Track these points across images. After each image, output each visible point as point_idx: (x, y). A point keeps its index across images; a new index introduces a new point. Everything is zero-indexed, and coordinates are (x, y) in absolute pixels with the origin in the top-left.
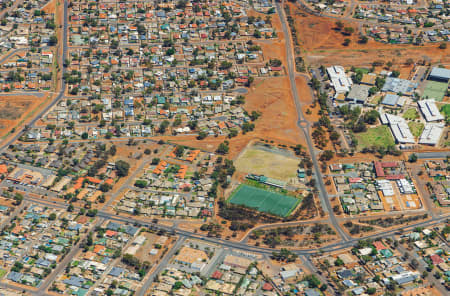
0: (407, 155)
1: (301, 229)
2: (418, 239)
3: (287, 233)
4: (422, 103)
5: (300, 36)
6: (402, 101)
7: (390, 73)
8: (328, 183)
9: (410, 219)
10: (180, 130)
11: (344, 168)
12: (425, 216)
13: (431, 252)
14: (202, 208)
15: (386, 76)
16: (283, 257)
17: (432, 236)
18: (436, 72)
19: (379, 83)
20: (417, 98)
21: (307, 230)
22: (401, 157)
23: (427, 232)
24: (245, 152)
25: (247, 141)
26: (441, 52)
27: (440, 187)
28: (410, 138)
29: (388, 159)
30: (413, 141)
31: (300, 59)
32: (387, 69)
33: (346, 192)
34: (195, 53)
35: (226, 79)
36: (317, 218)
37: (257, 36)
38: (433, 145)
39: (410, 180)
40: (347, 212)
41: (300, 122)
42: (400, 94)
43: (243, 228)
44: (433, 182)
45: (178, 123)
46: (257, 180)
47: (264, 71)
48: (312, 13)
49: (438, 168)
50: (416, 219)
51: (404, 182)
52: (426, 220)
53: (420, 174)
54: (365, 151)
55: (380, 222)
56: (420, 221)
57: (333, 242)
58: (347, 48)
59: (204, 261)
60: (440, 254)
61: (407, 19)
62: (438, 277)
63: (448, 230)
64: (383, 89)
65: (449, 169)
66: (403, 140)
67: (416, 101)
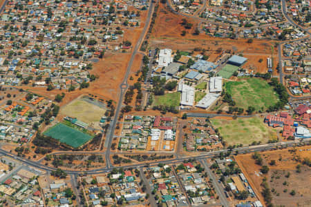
0: (182, 114)
1: (82, 157)
2: (158, 172)
3: (71, 158)
4: (212, 79)
5: (155, 26)
6: (199, 76)
7: (201, 57)
8: (118, 128)
9: (160, 158)
10: (38, 83)
11: (134, 119)
12: (172, 156)
13: (161, 181)
14: (24, 137)
15: (197, 59)
16: (59, 175)
17: (168, 170)
18: (235, 58)
19: (191, 63)
20: (211, 75)
21: (86, 158)
22: (178, 115)
23: (166, 167)
24: (74, 102)
25: (79, 95)
26: (247, 45)
27: (192, 138)
28: (191, 102)
29: (168, 115)
30: (192, 104)
31: (146, 42)
32: (202, 54)
33: (127, 135)
34: (77, 33)
35: (89, 51)
36: (97, 151)
37: (125, 24)
38: (204, 108)
39: (174, 131)
40: (119, 149)
41: (123, 84)
42: (201, 72)
43: (43, 153)
44: (189, 133)
45: (39, 79)
46: (70, 121)
47: (117, 48)
48: (172, 11)
49: (198, 125)
50: (164, 157)
51: (169, 132)
52: (171, 159)
53: (185, 127)
54: (155, 109)
55: (138, 157)
56: (167, 159)
57: (99, 168)
58: (183, 38)
59: (5, 172)
60: (166, 184)
61: (236, 20)
62: (156, 199)
63: (181, 168)
64: (191, 67)
65: (206, 126)
66: (185, 103)
67: (209, 77)
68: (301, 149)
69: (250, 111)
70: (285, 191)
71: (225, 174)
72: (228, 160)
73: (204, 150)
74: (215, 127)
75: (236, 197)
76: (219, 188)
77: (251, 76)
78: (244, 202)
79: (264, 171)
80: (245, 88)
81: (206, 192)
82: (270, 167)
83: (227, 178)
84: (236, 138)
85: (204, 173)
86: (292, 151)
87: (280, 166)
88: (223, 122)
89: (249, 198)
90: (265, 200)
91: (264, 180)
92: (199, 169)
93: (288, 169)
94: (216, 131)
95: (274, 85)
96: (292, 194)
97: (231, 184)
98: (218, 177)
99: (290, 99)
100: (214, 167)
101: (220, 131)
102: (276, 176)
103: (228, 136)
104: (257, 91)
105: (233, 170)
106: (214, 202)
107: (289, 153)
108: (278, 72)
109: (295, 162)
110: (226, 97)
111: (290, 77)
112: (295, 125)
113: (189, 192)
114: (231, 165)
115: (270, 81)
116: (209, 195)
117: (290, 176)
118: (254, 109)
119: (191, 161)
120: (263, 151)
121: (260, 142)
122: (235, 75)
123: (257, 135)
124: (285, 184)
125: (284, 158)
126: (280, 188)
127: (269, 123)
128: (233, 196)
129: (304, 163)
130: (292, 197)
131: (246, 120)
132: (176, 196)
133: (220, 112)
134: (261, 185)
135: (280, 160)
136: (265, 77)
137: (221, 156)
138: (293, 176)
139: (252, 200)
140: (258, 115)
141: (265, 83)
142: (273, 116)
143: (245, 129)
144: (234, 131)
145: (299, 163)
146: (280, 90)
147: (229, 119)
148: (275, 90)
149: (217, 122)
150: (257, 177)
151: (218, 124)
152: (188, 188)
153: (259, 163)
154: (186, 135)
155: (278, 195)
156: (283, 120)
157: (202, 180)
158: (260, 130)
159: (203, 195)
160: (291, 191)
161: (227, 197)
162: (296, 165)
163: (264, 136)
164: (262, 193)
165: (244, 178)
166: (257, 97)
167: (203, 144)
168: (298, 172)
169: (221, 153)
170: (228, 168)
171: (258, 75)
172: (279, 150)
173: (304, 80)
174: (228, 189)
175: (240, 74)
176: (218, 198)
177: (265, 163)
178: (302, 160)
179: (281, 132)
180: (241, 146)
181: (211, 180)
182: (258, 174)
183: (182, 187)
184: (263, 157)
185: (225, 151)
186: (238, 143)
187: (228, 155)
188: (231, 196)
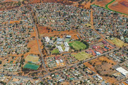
0: (62, 54)
1: (39, 72)
2: (64, 72)
4: (65, 43)
6: (60, 43)
7: (58, 37)
8: (45, 62)
9: (62, 68)
11: (48, 58)
12: (66, 67)
13: (67, 74)
14: (18, 69)
15: (57, 38)
17: (67, 71)
18: (68, 36)
19: (56, 39)
20: (64, 42)
21: (41, 72)
23: (66, 70)
29: (58, 55)
30: (63, 51)
31: (39, 36)
32: (57, 36)
33: (49, 63)
38: (67, 52)
40: (49, 68)
44: (67, 59)
46: (30, 62)
47: (31, 39)
49: (68, 56)
50: (64, 67)
51: (61, 60)
53: (64, 58)
54: (53, 54)
55: (56, 69)
56: (64, 68)
57: (46, 74)
58: (49, 33)
59: (18, 81)
60: (69, 75)
61: (61, 26)
62: (68, 79)
63: (70, 69)
64: (57, 41)
65: (70, 56)
66: (61, 51)
67: (63, 43)
68: (100, 58)
69: (80, 50)
71: (84, 69)
72: (82, 65)
73: (74, 63)
74: (73, 56)
75: (90, 75)
76: (84, 73)
77: (75, 40)
78: (93, 75)
79: (94, 66)
80: (75, 44)
82: (95, 64)
84: (80, 58)
85: (77, 70)
86: (98, 59)
87: (97, 64)
88: (74, 54)
90: (98, 74)
91: (95, 68)
92: (76, 69)
93: (100, 64)
94: (74, 57)
95: (83, 42)
96: (105, 70)
97: (87, 71)
99: (89, 45)
100: (79, 67)
101: (75, 57)
102: (97, 66)
103: (78, 58)
104: (79, 44)
107: (97, 60)
108: (82, 38)
109: (100, 62)
110: (71, 48)
111: (85, 39)
112: (95, 52)
113: (76, 76)
114: (84, 66)
115: (81, 41)
118: (81, 49)
119: (72, 67)
120: (90, 60)
121: (88, 58)
122: (70, 41)
123: (86, 56)
124: (101, 68)
126: (101, 70)
127: (87, 53)
129: (103, 61)
130: (105, 72)
131: (80, 53)
132: (74, 78)
133: (72, 52)
134: (95, 70)
135: (96, 62)
136: (79, 40)
137: (80, 64)
138: (102, 66)
140: (83, 51)
141: (80, 42)
142: (87, 50)
143: (82, 55)
144: (79, 56)
145: (102, 62)
146: (85, 43)
148: (83, 43)
151: (73, 55)
152: (76, 75)
153: (91, 64)
154: (66, 60)
155: (101, 72)
156: (91, 51)
157: (78, 72)
158: (86, 55)
159: (81, 76)
161: (88, 75)
163: (88, 56)
164: (97, 72)
165: (89, 69)
166: (80, 46)
167: (73, 62)
168: (103, 64)
170: (83, 67)
171: (77, 40)
172: (94, 59)
173: (90, 39)
174: (87, 73)
175: (72, 40)
176: (85, 76)
179: (92, 54)
180: (83, 60)
181: (81, 71)
182: (92, 67)
183: (74, 75)
184: (91, 62)
185: (80, 62)
186: (82, 59)
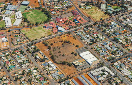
0: (8, 30)
2: (4, 56)
4: (17, 13)
6: (11, 12)
7: (9, 4)
9: (3, 50)
12: (8, 49)
13: (6, 60)
15: (8, 5)
17: (8, 55)
18: (24, 2)
19: (5, 7)
20: (16, 11)
22: (6, 31)
23: (7, 54)
27: (15, 40)
28: (10, 24)
30: (11, 25)
32: (9, 2)
38: (17, 26)
39: (6, 38)
42: (11, 10)
49: (16, 33)
50: (5, 50)
51: (4, 38)
52: (8, 50)
53: (10, 35)
60: (9, 61)
62: (6, 68)
63: (14, 53)
64: (6, 9)
65: (20, 33)
66: (8, 25)
67: (15, 12)
68: (62, 36)
69: (37, 24)
70: (60, 55)
71: (33, 52)
72: (33, 46)
73: (21, 44)
74: (24, 33)
75: (40, 61)
76: (32, 59)
77: (33, 9)
78: (44, 63)
79: (49, 48)
80: (32, 14)
81: (27, 62)
82: (51, 46)
83: (34, 54)
84: (34, 36)
85: (24, 54)
86: (58, 38)
87: (55, 45)
88: (26, 30)
89: (46, 61)
90: (53, 60)
91: (50, 52)
92: (22, 52)
93: (59, 46)
94: (25, 35)
95: (44, 11)
96: (63, 56)
97: (37, 56)
98: (30, 54)
99: (52, 16)
100: (28, 50)
101: (26, 35)
102: (55, 49)
103: (30, 36)
104: (37, 15)
105: (36, 50)
106: (32, 65)
108: (44, 5)
109: (61, 42)
110: (25, 20)
111: (49, 7)
112: (57, 27)
113: (20, 63)
114: (35, 48)
115: (41, 10)
116: (29, 62)
117: (61, 49)
118: (38, 23)
119: (17, 49)
120: (46, 40)
121: (44, 36)
122: (26, 9)
123: (42, 34)
124: (59, 52)
125: (56, 41)
126: (57, 54)
127: (46, 28)
128: (39, 61)
129: (65, 42)
131: (36, 28)
132: (15, 65)
133: (24, 27)
134: (50, 54)
135: (54, 42)
136: (39, 9)
137: (30, 45)
138: (61, 48)
139: (47, 61)
140: (40, 25)
141: (40, 11)
142: (47, 25)
143: (37, 32)
144: (32, 33)
145: (63, 43)
146: (47, 13)
147: (29, 29)
148: (45, 13)
149: (24, 31)
150: (47, 51)
151: (24, 32)
152: (19, 61)
153: (46, 45)
154: (12, 39)
155: (57, 57)
156: (51, 25)
157: (24, 57)
158: (43, 32)
159: (26, 63)
160: (62, 55)
161: (37, 62)
162: (62, 43)
163: (45, 34)
164: (51, 58)
165: (41, 53)
166: (38, 18)
167: (20, 41)
168: (63, 46)
169: (29, 44)
170: (34, 50)
171: (36, 8)
172: (53, 38)
173: (56, 7)
174: (36, 58)
175: (28, 9)
176: (33, 63)
177: (49, 45)
178: (64, 41)
179: (52, 31)
180: (37, 39)
181: (28, 56)
182: (47, 50)
183: (16, 61)
184: (47, 43)
185: (31, 43)
186: (35, 38)
187: (32, 44)
188: (38, 61)
